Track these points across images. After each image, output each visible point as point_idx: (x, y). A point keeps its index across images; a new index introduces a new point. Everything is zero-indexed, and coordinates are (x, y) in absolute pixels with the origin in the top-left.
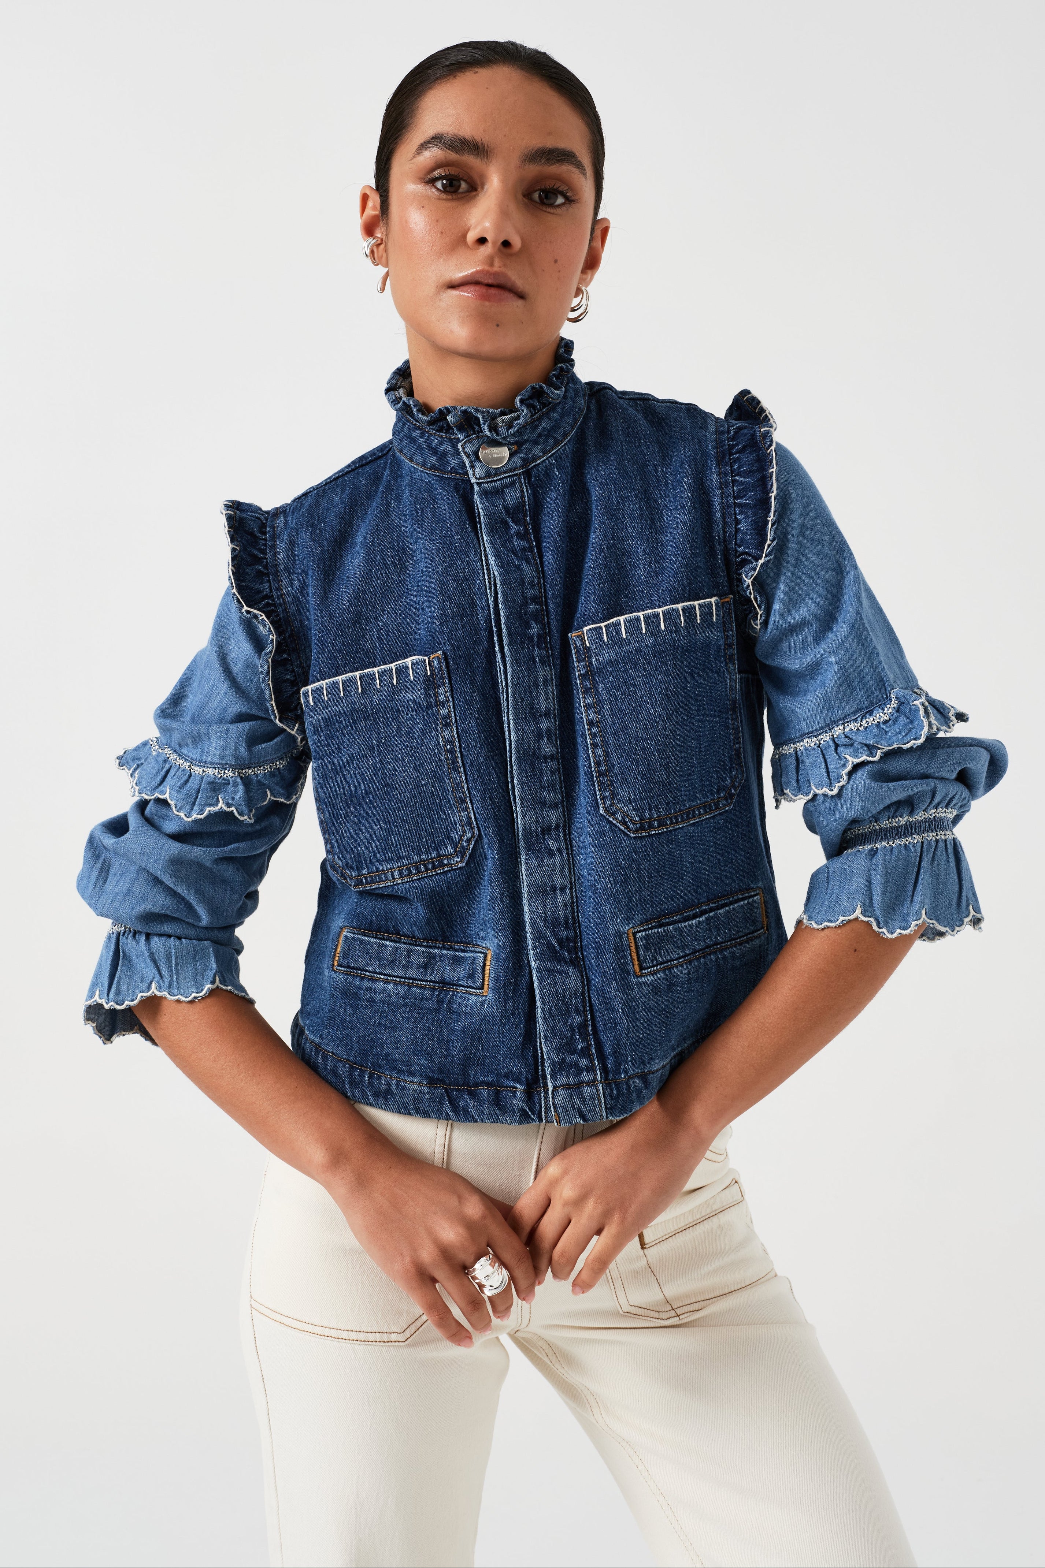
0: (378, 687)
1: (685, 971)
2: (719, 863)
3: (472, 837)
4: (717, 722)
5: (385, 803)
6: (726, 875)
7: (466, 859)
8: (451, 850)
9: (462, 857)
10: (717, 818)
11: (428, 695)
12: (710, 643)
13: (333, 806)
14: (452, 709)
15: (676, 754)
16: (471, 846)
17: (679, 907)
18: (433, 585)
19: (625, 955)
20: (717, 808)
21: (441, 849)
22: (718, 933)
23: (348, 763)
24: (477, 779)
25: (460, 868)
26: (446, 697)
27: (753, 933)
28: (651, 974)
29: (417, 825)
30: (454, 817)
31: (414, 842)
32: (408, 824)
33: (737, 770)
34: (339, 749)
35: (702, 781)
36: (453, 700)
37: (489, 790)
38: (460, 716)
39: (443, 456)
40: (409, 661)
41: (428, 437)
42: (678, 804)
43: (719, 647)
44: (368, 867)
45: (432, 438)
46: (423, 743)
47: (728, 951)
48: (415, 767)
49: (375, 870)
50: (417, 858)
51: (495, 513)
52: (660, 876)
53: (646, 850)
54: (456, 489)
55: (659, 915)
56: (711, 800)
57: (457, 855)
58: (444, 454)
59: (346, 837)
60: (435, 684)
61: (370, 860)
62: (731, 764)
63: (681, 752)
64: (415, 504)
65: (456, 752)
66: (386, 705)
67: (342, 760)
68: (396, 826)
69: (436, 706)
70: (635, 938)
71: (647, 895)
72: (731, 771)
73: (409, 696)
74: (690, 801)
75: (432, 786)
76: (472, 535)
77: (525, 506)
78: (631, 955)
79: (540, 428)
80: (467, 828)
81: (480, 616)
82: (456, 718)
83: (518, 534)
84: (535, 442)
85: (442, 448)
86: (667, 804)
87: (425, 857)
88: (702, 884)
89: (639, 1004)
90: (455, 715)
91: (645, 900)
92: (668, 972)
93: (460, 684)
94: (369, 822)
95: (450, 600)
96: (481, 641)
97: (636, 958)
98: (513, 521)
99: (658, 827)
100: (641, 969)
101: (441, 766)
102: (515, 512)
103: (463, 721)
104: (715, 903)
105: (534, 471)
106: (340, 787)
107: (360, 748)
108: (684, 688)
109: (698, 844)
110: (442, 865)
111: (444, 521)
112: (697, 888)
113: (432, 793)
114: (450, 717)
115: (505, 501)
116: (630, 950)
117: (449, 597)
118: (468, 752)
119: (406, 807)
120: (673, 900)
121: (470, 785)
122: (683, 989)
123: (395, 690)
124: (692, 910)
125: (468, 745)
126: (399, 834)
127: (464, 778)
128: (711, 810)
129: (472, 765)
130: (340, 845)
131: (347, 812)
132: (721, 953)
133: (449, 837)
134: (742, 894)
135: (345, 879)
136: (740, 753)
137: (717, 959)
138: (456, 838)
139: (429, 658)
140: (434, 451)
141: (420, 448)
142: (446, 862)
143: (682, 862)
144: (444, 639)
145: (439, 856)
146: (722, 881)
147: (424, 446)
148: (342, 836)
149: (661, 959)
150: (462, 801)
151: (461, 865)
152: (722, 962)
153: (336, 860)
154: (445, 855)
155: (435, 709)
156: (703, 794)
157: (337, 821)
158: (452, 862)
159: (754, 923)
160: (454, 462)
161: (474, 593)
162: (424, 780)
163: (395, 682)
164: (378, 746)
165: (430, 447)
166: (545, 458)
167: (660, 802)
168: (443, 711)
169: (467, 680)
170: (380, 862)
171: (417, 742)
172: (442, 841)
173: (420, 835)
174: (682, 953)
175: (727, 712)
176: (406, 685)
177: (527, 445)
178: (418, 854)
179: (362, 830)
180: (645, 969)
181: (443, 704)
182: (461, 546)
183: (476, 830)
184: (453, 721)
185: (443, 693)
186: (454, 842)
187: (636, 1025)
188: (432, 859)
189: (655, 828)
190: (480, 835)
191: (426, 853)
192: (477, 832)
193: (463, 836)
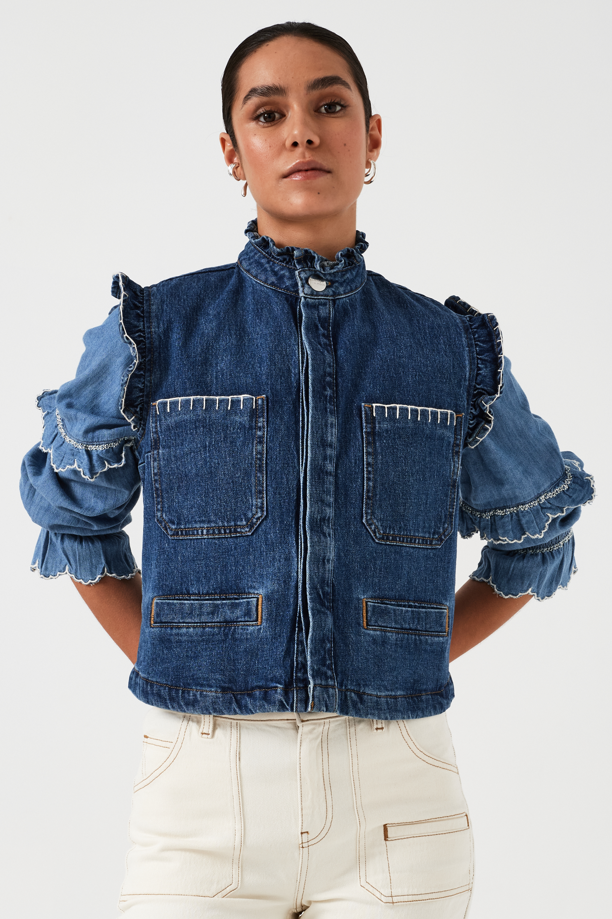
0: (217, 409)
1: (394, 637)
2: (426, 579)
3: (261, 516)
4: (440, 489)
5: (208, 484)
6: (428, 589)
7: (253, 530)
8: (244, 523)
9: (251, 529)
10: (429, 551)
11: (251, 420)
12: (444, 437)
13: (170, 480)
14: (266, 433)
15: (412, 499)
16: (259, 523)
17: (395, 597)
18: (264, 355)
19: (359, 613)
20: (431, 544)
21: (238, 521)
22: (418, 623)
23: (187, 454)
24: (273, 480)
25: (247, 536)
26: (263, 425)
27: (440, 632)
28: (373, 630)
29: (226, 502)
30: (252, 501)
31: (221, 513)
32: (221, 500)
33: (448, 525)
34: (182, 444)
35: (424, 523)
36: (267, 428)
37: (280, 488)
38: (270, 438)
39: (281, 278)
40: (242, 397)
41: (273, 264)
42: (406, 530)
43: (450, 442)
44: (186, 524)
45: (276, 265)
46: (241, 450)
47: (423, 637)
48: (233, 464)
49: (190, 526)
50: (220, 524)
51: (312, 318)
52: (387, 572)
53: (382, 553)
54: (287, 299)
55: (383, 597)
56: (428, 537)
57: (247, 527)
58: (283, 276)
59: (175, 502)
60: (257, 415)
61: (189, 520)
62: (445, 520)
63: (415, 499)
64: (257, 305)
65: (263, 460)
66: (220, 421)
67: (183, 451)
68: (212, 501)
69: (255, 429)
70: (367, 605)
71: (377, 581)
72: (444, 525)
73: (237, 419)
74: (414, 532)
75: (242, 479)
76: (294, 328)
77: (330, 320)
78: (362, 614)
79: (346, 277)
80: (259, 510)
81: (293, 378)
82: (267, 439)
83: (323, 335)
84: (341, 284)
85: (282, 272)
86: (400, 528)
87: (226, 524)
88: (413, 588)
89: (362, 646)
90: (267, 437)
91: (375, 584)
92: (383, 633)
93: (273, 418)
94: (194, 494)
95: (275, 365)
96: (291, 394)
97: (365, 617)
98: (321, 327)
99: (392, 541)
100: (367, 625)
101: (251, 467)
102: (324, 321)
103: (271, 442)
104: (418, 604)
105: (337, 302)
106: (178, 469)
107: (197, 445)
108: (424, 460)
109: (414, 562)
110: (236, 532)
111: (276, 318)
112: (409, 590)
113: (241, 483)
114: (264, 437)
115: (319, 313)
116: (363, 611)
117: (275, 363)
118: (270, 462)
119: (222, 489)
120: (392, 591)
121: (268, 483)
122: (391, 648)
123: (228, 413)
124: (404, 602)
125: (271, 458)
126: (213, 506)
127: (265, 478)
128: (426, 543)
129: (271, 471)
130: (169, 506)
131: (179, 486)
132: (419, 637)
133: (245, 514)
134: (436, 605)
135: (166, 530)
136: (453, 515)
137: (415, 639)
138: (250, 515)
139: (256, 398)
140: (275, 274)
141: (265, 270)
142: (239, 530)
143: (402, 569)
144: (268, 389)
145: (236, 525)
146: (425, 592)
147: (269, 269)
148: (173, 501)
149: (380, 624)
150: (261, 492)
151: (248, 534)
152: (418, 642)
153: (164, 516)
154: (239, 525)
155: (254, 431)
156: (423, 531)
157: (171, 490)
158: (243, 531)
159: (441, 627)
160: (288, 283)
161: (291, 364)
162: (238, 474)
163: (229, 408)
164: (209, 446)
165: (273, 271)
166: (344, 296)
167: (396, 525)
168: (259, 433)
169: (278, 416)
170: (196, 522)
171: (238, 449)
172: (240, 516)
173: (227, 509)
174: (393, 625)
175: (449, 486)
176: (236, 412)
177: (337, 284)
178: (222, 521)
179: (187, 499)
180: (370, 626)
181: (260, 429)
182: (286, 334)
183: (265, 512)
184: (265, 441)
185: (262, 422)
186: (248, 518)
187: (358, 659)
188: (230, 526)
189: (390, 540)
190: (267, 516)
191: (228, 522)
192: (265, 513)
193: (255, 515)
